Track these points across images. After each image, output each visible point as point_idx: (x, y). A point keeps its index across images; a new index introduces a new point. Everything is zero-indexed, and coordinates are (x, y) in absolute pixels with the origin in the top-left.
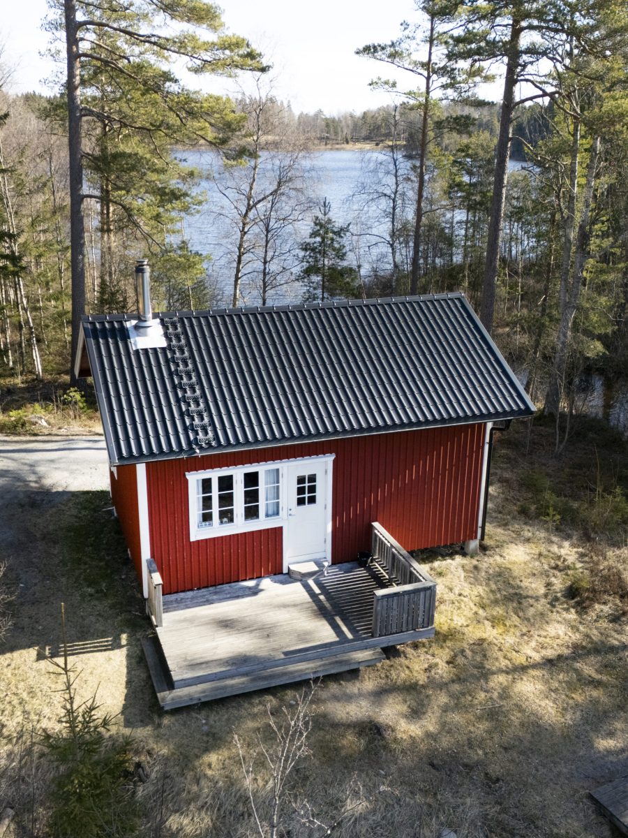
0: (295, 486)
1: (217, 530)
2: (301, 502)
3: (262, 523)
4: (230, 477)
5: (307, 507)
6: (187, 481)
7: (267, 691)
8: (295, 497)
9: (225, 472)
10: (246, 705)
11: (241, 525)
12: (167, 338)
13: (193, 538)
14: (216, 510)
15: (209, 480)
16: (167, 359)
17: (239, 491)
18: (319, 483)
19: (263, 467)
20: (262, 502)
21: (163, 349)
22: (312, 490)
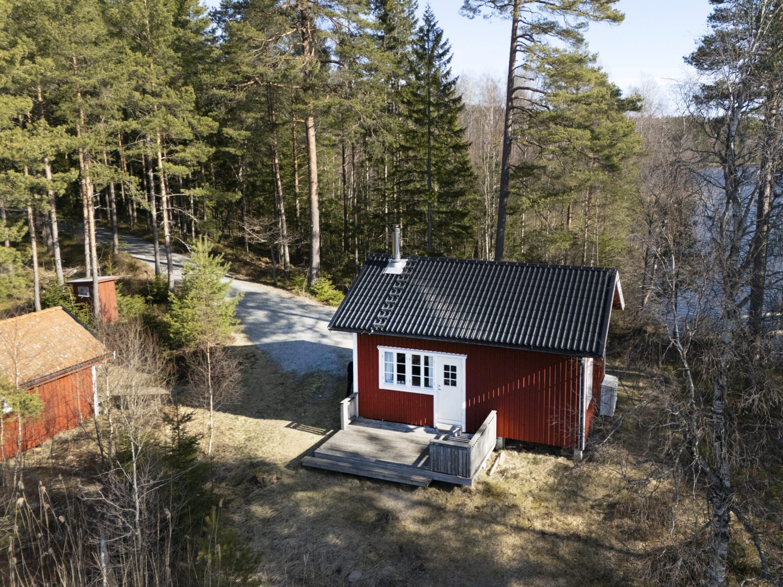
0: (442, 371)
1: (396, 386)
2: (446, 383)
3: (421, 390)
4: (404, 355)
5: (450, 388)
6: (377, 351)
7: (359, 478)
8: (442, 378)
9: (401, 351)
10: (344, 481)
11: (408, 387)
12: (404, 269)
13: (381, 387)
14: (395, 374)
15: (391, 353)
16: (395, 281)
17: (409, 365)
18: (458, 373)
19: (422, 354)
20: (422, 376)
21: (397, 275)
22: (454, 376)
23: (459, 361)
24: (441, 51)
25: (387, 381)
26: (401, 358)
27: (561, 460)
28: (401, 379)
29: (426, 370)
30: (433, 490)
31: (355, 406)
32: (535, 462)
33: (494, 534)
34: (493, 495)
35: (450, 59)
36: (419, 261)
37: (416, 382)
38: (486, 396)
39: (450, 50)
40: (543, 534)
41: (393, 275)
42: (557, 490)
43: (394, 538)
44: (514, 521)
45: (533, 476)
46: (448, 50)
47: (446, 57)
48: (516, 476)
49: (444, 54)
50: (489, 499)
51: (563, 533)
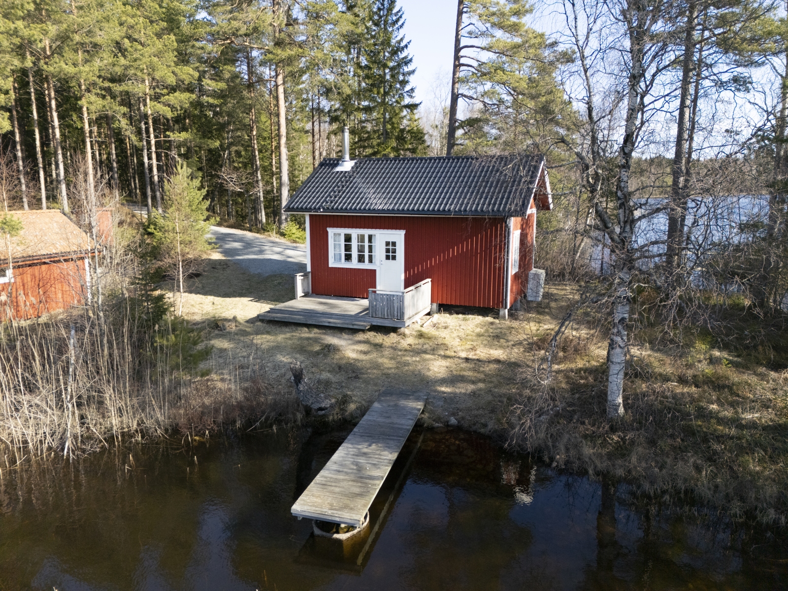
0: (384, 247)
1: (344, 265)
2: (388, 258)
4: (350, 235)
5: (391, 262)
6: (327, 232)
7: (308, 326)
8: (384, 254)
9: (348, 231)
10: (295, 328)
11: (354, 264)
12: (352, 168)
13: (330, 266)
14: (343, 253)
15: (340, 234)
16: (344, 175)
17: (354, 244)
18: (397, 248)
19: (366, 232)
20: (366, 254)
21: (346, 172)
22: (394, 251)
23: (398, 236)
24: (394, 18)
25: (335, 260)
26: (348, 238)
27: (489, 319)
28: (348, 258)
29: (370, 248)
30: (372, 334)
31: (308, 284)
32: (465, 320)
33: (425, 360)
34: (424, 338)
35: (403, 24)
36: (366, 161)
37: (361, 259)
38: (422, 267)
39: (403, 16)
40: (467, 360)
41: (342, 172)
42: (482, 335)
43: (335, 361)
44: (442, 353)
45: (462, 327)
46: (401, 17)
47: (400, 23)
48: (446, 328)
49: (397, 21)
50: (420, 340)
51: (485, 359)
